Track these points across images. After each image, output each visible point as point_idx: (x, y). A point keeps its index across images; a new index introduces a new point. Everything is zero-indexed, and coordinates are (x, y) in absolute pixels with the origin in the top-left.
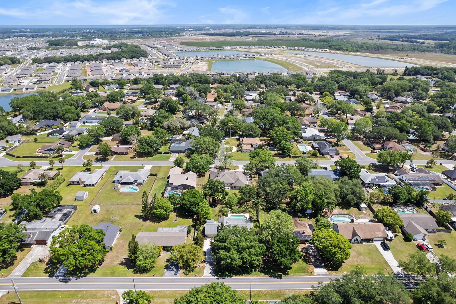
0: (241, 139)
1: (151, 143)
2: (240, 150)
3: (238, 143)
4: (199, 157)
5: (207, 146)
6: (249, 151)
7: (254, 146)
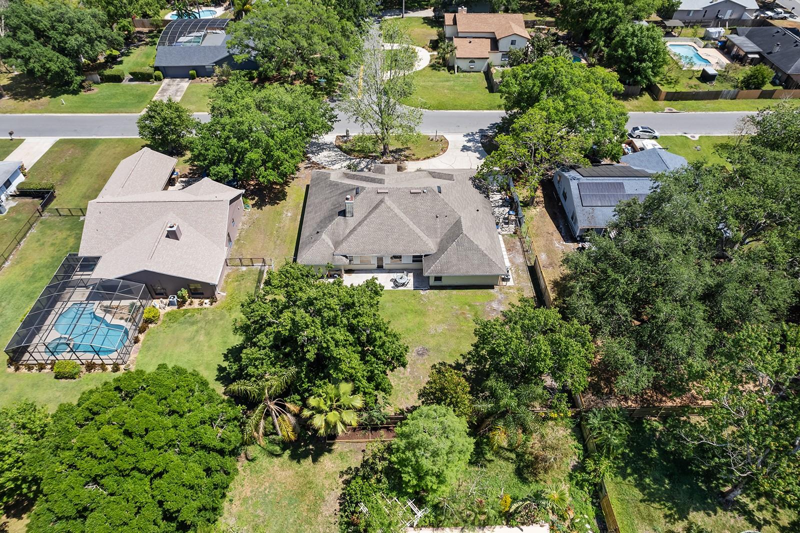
0: (448, 18)
1: (53, 28)
2: (444, 64)
3: (433, 33)
4: (252, 97)
5: (304, 43)
6: (483, 66)
7: (504, 46)
